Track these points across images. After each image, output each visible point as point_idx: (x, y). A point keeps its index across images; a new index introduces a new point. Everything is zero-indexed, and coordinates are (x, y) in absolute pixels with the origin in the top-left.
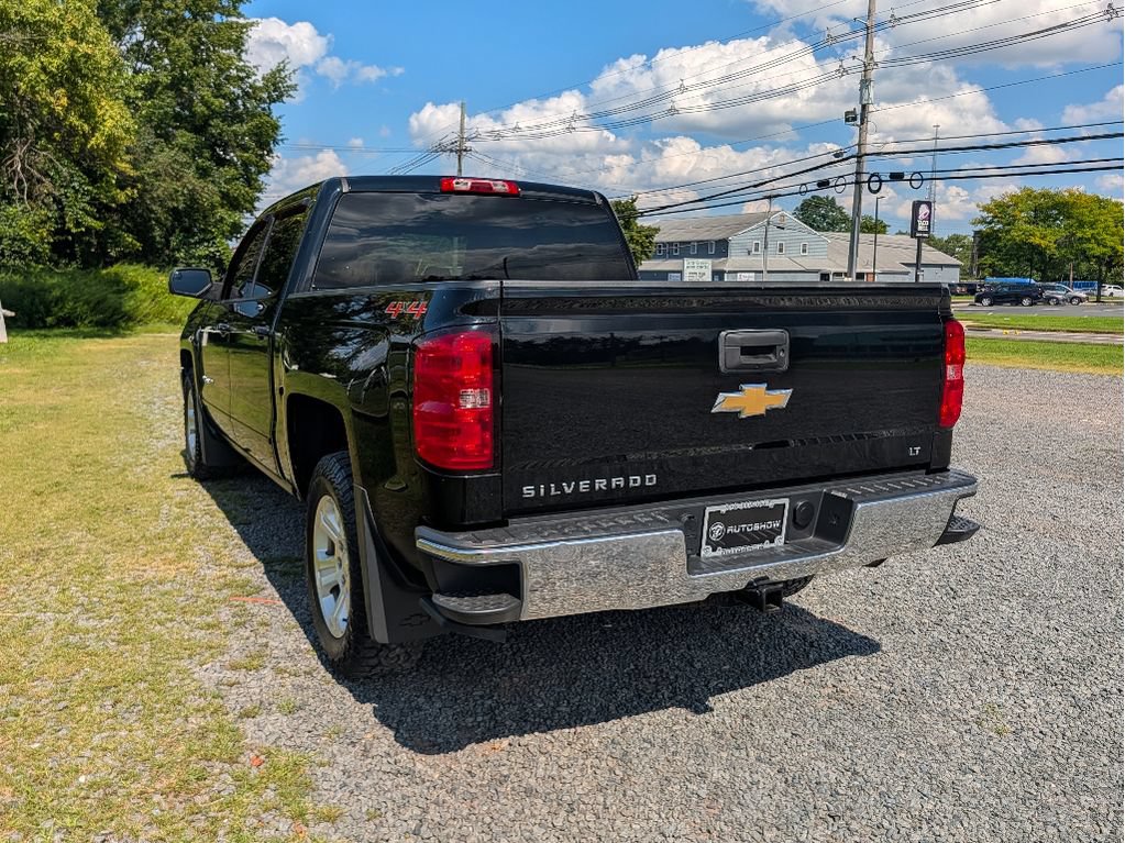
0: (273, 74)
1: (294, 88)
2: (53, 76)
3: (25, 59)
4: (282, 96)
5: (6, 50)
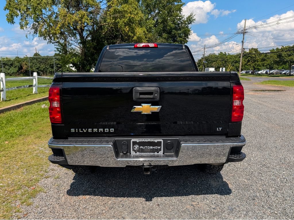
0: (189, 17)
1: (195, 20)
2: (125, 23)
3: (119, 20)
4: (191, 22)
5: (115, 18)
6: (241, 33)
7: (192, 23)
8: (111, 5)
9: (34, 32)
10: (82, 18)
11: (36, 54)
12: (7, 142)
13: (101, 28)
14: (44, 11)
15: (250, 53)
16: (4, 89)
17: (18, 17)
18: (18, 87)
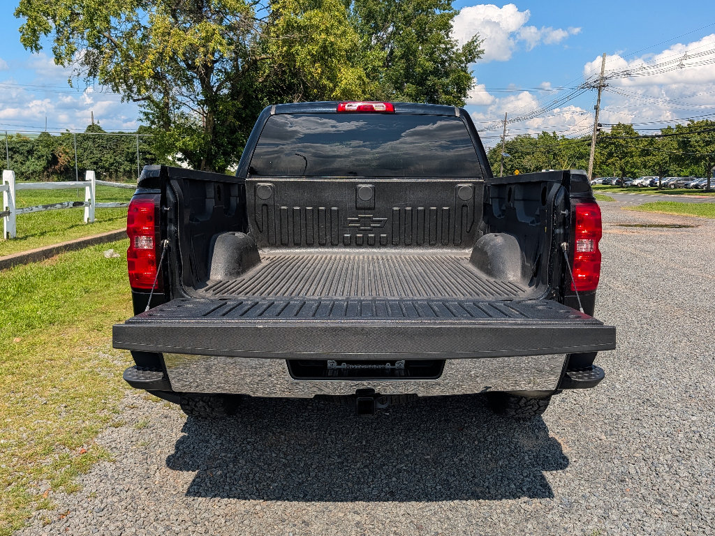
0: (469, 45)
1: (482, 52)
2: (313, 56)
3: (300, 48)
4: (474, 57)
5: (290, 43)
6: (594, 87)
7: (476, 60)
8: (281, 10)
9: (87, 72)
10: (208, 39)
11: (92, 128)
12: (17, 340)
13: (254, 65)
14: (114, 21)
15: (614, 136)
16: (12, 210)
17: (49, 34)
18: (46, 207)
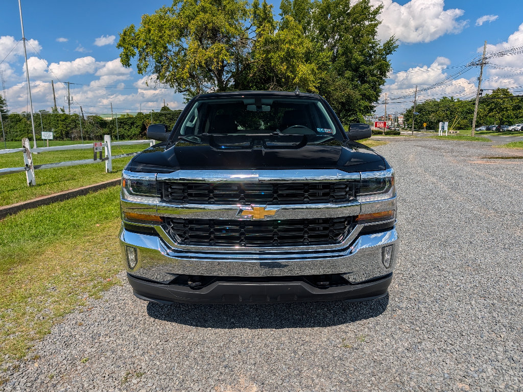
3: (273, 54)
5: (268, 52)
6: (478, 65)
7: (392, 52)
8: (262, 32)
9: (156, 77)
10: (219, 53)
11: (165, 108)
12: (98, 225)
13: (248, 67)
14: (169, 47)
16: (110, 156)
17: (135, 57)
18: (128, 155)
